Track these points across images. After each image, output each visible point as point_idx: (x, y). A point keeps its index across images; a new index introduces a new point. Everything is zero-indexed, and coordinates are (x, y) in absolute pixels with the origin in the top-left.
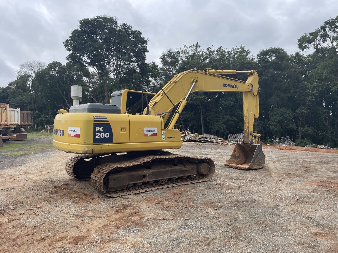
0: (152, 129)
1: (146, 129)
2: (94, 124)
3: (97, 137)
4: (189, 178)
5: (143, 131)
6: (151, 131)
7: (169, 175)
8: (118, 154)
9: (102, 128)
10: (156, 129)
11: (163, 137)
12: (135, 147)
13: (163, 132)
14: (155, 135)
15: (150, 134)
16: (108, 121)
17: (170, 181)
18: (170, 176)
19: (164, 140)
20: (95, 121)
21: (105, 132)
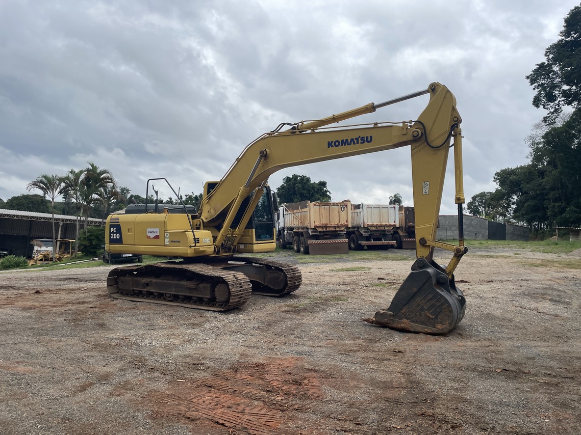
0: (155, 230)
1: (149, 230)
2: (110, 225)
3: (112, 238)
4: (200, 301)
5: (146, 232)
6: (154, 232)
7: (174, 289)
8: (124, 256)
9: (115, 228)
10: (158, 230)
11: (167, 240)
12: (139, 250)
13: (166, 234)
14: (157, 237)
15: (152, 235)
16: (119, 222)
17: (175, 298)
18: (175, 291)
19: (167, 243)
20: (110, 222)
21: (116, 233)
